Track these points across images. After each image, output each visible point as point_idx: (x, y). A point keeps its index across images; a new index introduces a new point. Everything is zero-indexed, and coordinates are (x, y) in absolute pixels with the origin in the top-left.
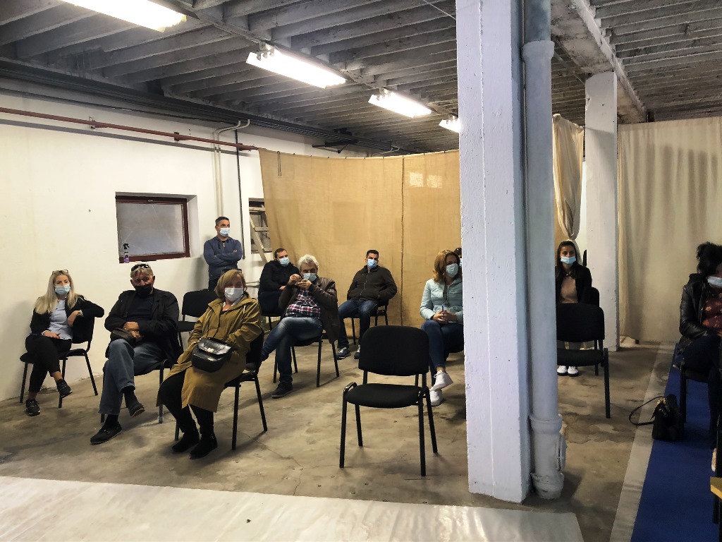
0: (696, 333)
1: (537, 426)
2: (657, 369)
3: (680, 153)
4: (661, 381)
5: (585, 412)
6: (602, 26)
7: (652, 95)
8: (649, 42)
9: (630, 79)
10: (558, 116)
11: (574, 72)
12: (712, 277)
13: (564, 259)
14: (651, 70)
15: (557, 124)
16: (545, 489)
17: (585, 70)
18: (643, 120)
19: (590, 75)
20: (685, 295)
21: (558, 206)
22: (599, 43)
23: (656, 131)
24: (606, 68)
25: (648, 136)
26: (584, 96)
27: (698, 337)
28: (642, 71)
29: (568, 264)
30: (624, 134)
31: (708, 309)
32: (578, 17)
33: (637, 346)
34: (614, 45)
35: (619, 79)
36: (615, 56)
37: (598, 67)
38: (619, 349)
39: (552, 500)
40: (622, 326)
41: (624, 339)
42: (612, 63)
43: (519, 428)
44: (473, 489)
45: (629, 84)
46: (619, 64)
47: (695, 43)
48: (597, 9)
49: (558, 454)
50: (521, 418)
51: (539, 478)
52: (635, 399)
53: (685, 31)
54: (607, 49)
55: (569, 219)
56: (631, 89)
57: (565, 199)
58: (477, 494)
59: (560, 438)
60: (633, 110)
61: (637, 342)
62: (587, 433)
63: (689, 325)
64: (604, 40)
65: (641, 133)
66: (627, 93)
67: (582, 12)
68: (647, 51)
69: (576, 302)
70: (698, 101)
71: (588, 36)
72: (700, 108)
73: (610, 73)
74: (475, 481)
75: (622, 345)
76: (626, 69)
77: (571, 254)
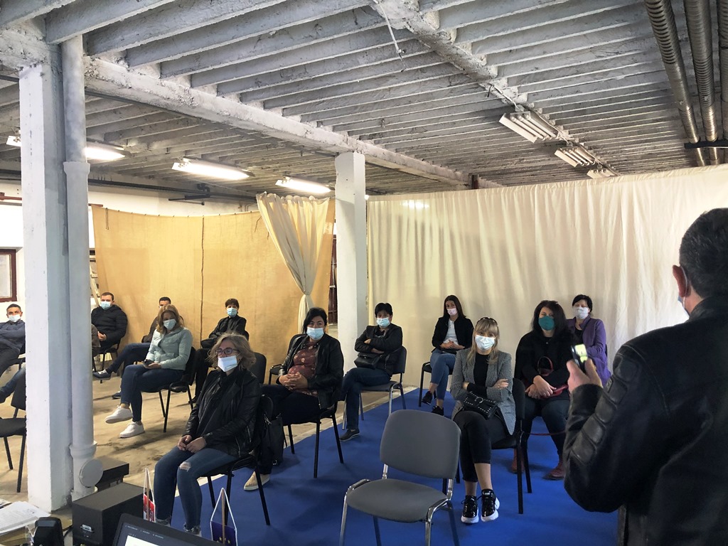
6: (302, 121)
9: (406, 154)
17: (331, 150)
19: (338, 154)
36: (355, 140)
42: (345, 145)
46: (368, 144)
53: (381, 125)
54: (330, 135)
56: (417, 161)
60: (436, 176)
64: (318, 130)
66: (405, 165)
68: (381, 135)
71: (276, 130)
73: (351, 153)
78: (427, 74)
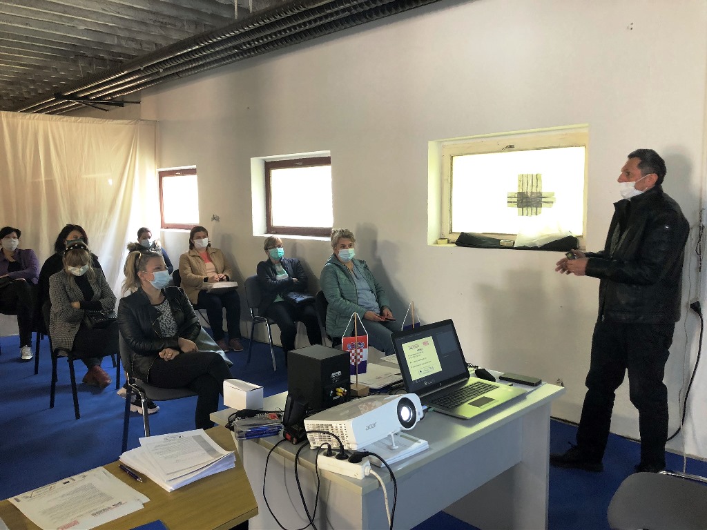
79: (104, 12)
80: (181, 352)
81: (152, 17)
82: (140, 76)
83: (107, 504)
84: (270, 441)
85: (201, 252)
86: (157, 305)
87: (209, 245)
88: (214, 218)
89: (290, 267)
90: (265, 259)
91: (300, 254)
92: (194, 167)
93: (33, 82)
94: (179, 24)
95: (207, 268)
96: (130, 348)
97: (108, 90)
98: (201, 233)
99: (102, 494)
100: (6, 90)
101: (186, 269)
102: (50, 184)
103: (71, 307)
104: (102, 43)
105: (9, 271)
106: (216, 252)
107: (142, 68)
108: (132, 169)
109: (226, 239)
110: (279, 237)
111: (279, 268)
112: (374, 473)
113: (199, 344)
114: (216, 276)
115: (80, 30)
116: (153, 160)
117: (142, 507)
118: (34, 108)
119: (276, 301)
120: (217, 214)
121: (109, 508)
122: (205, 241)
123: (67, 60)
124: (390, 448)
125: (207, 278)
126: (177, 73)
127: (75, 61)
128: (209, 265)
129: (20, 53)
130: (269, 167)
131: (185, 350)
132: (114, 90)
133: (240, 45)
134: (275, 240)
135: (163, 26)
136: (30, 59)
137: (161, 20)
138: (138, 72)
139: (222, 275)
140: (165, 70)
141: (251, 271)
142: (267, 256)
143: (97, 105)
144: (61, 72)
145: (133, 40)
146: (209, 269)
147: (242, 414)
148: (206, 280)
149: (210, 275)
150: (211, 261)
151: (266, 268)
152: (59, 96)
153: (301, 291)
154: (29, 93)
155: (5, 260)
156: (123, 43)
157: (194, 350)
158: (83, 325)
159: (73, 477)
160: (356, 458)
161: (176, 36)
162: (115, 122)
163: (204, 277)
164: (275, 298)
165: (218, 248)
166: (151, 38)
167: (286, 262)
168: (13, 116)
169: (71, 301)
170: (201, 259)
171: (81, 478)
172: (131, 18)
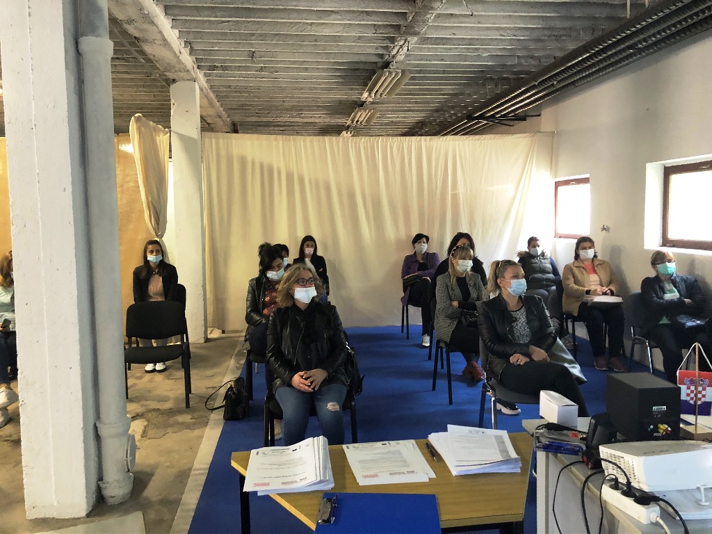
0: (258, 320)
1: (104, 432)
2: (236, 355)
3: (253, 163)
4: (238, 365)
5: (168, 405)
6: (180, 37)
7: (234, 109)
8: (224, 61)
9: (214, 92)
10: (139, 116)
11: (158, 75)
12: (270, 272)
13: (151, 258)
14: (230, 86)
15: (139, 124)
16: (113, 495)
17: (170, 75)
18: (229, 130)
19: (174, 81)
20: (250, 289)
21: (145, 205)
22: (177, 53)
23: (234, 141)
24: (188, 78)
25: (228, 146)
26: (170, 100)
27: (259, 324)
28: (222, 86)
29: (155, 262)
30: (207, 140)
31: (267, 299)
32: (152, 23)
33: (223, 335)
34: (194, 58)
35: (201, 89)
36: (196, 68)
37: (181, 74)
38: (207, 340)
39: (121, 503)
40: (210, 318)
41: (212, 331)
42: (193, 73)
43: (82, 438)
44: (31, 515)
45: (212, 95)
46: (200, 75)
47: (261, 69)
48: (173, 19)
49: (125, 456)
50: (85, 428)
51: (106, 485)
52: (214, 385)
53: (252, 57)
54: (187, 59)
55: (155, 218)
56: (215, 101)
57: (150, 199)
58: (36, 519)
59: (128, 440)
60: (219, 120)
61: (223, 332)
62: (166, 426)
63: (252, 314)
64: (183, 51)
65: (221, 141)
66: (211, 104)
67: (155, 18)
68: (224, 68)
69: (163, 300)
70: (271, 119)
71: (165, 43)
72: (274, 126)
73: (192, 82)
74: (34, 506)
75: (210, 336)
76: (208, 81)
77: (158, 252)
78: (372, 18)
79: (502, 38)
80: (532, 360)
81: (546, 32)
82: (537, 90)
83: (405, 470)
84: (566, 458)
85: (586, 263)
86: (513, 311)
87: (595, 256)
88: (604, 229)
89: (682, 286)
90: (652, 274)
91: (699, 272)
92: (587, 176)
93: (453, 108)
94: (574, 34)
95: (591, 280)
96: (487, 349)
97: (509, 108)
98: (587, 244)
99: (404, 461)
100: (433, 116)
101: (568, 279)
102: (455, 197)
103: (451, 305)
104: (504, 65)
105: (419, 270)
106: (602, 263)
107: (536, 84)
108: (528, 178)
109: (616, 251)
110: (669, 251)
111: (668, 286)
112: (661, 522)
113: (551, 355)
114: (599, 289)
115: (484, 58)
116: (549, 169)
117: (428, 480)
118: (453, 130)
119: (661, 322)
120: (608, 224)
121: (403, 473)
122: (591, 253)
123: (477, 84)
124: (698, 503)
125: (590, 291)
126: (573, 83)
127: (484, 85)
128: (594, 278)
129: (440, 84)
130: (668, 172)
131: (536, 358)
132: (516, 106)
133: (636, 44)
134: (664, 254)
135: (558, 38)
136: (449, 89)
137: (557, 34)
138: (534, 87)
139: (605, 289)
140: (558, 82)
141: (636, 288)
142: (655, 272)
143: (503, 122)
144: (474, 96)
145: (532, 57)
146: (593, 282)
147: (550, 427)
148: (588, 292)
149: (592, 288)
150: (596, 273)
151: (653, 285)
152: (470, 118)
153: (694, 314)
154: (451, 117)
155: (417, 261)
156: (523, 61)
157: (545, 360)
158: (460, 323)
159: (391, 442)
160: (644, 499)
161: (572, 46)
162: (514, 136)
163: (586, 289)
164: (660, 320)
165: (606, 260)
166: (548, 52)
167: (678, 280)
168: (430, 140)
169: (451, 300)
170: (585, 270)
171: (395, 444)
172: (526, 38)
